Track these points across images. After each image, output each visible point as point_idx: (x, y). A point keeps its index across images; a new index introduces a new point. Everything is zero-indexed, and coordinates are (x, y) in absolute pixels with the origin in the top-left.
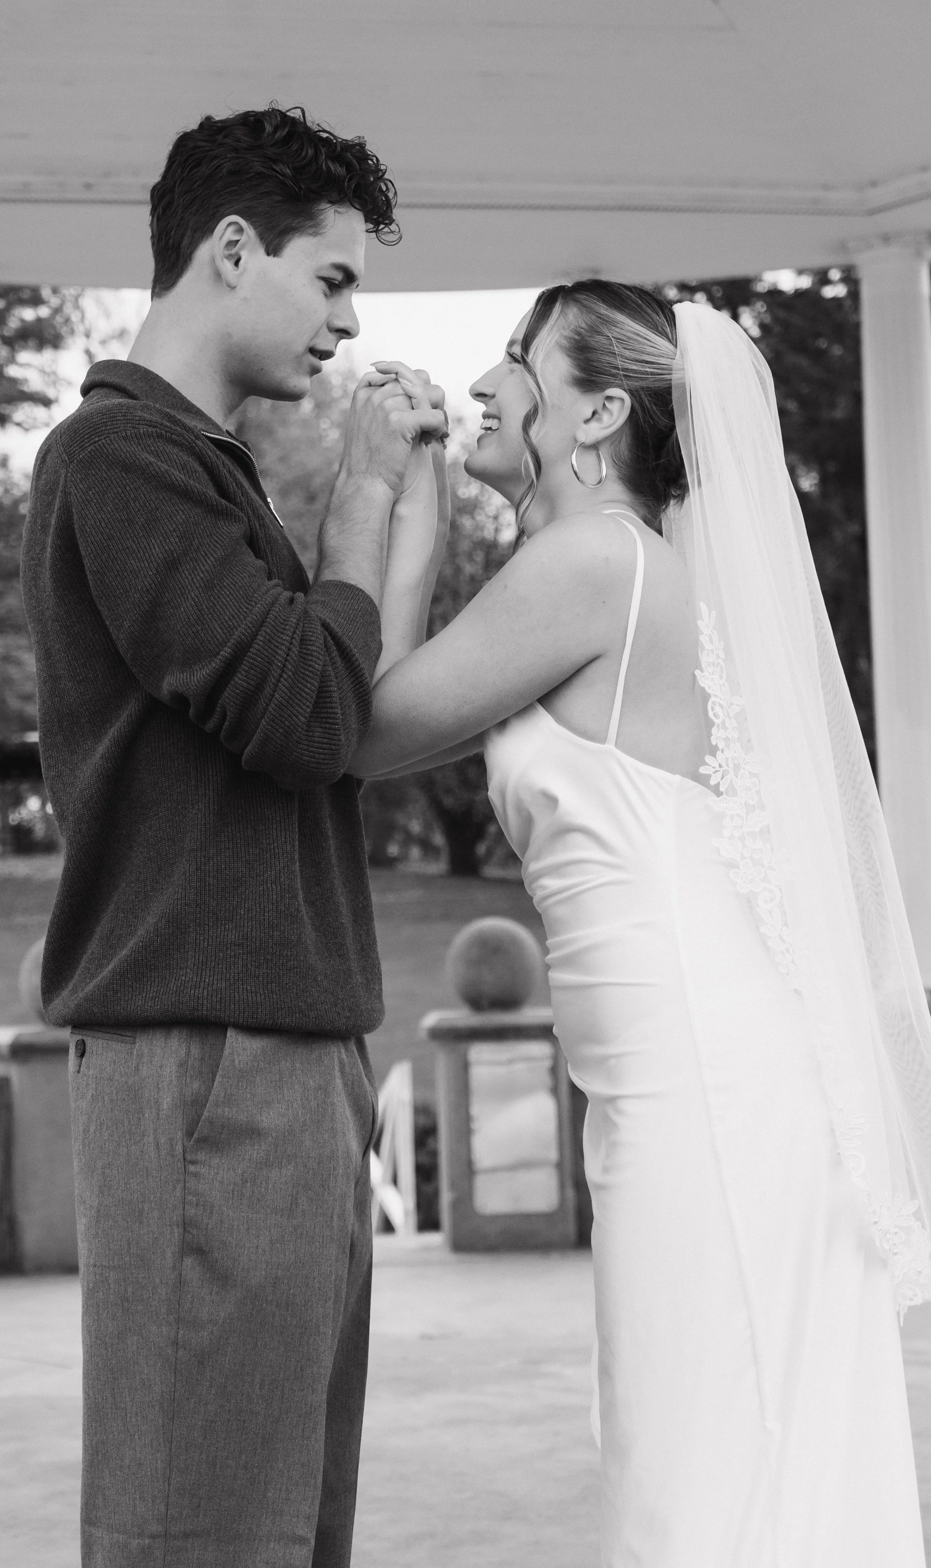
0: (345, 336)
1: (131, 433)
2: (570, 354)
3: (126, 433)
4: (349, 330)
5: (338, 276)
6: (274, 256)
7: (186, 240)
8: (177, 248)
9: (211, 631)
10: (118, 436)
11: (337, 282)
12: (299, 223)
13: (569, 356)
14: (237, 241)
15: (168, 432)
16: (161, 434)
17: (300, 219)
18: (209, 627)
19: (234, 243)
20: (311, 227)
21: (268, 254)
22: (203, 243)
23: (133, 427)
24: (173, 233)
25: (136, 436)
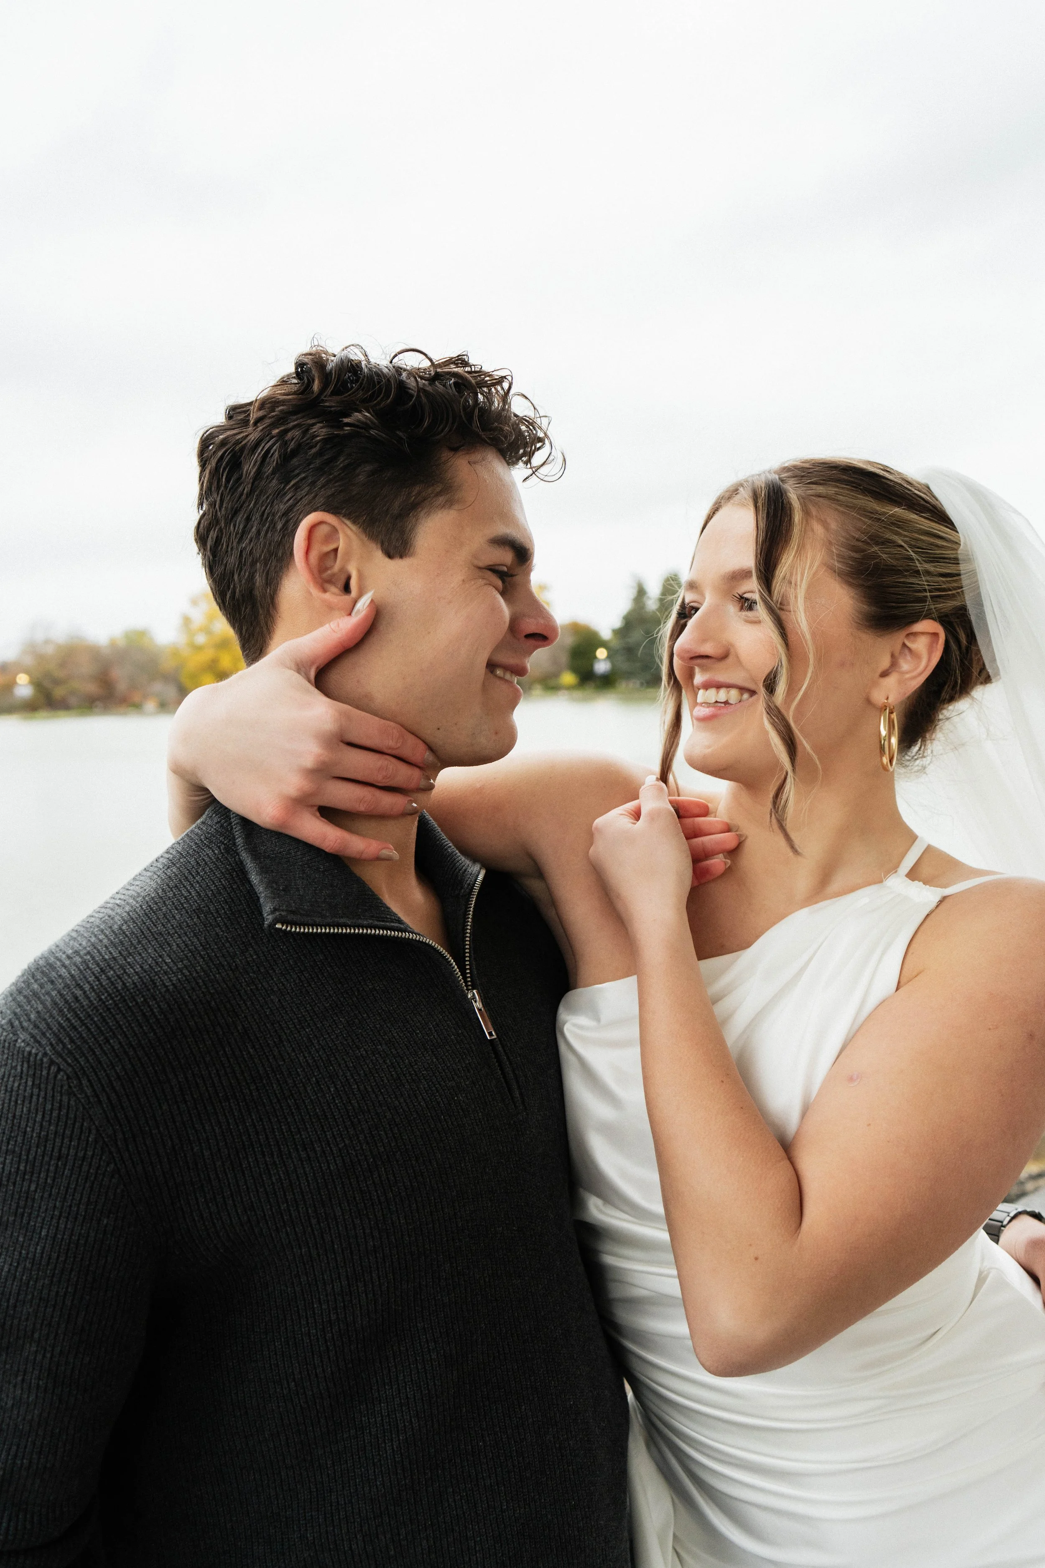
0: (540, 643)
2: (851, 580)
4: (545, 633)
5: (506, 557)
6: (401, 557)
7: (259, 580)
8: (249, 596)
11: (505, 569)
12: (419, 493)
13: (850, 584)
14: (336, 550)
17: (417, 489)
19: (332, 555)
20: (439, 494)
21: (390, 556)
22: (284, 576)
24: (236, 577)
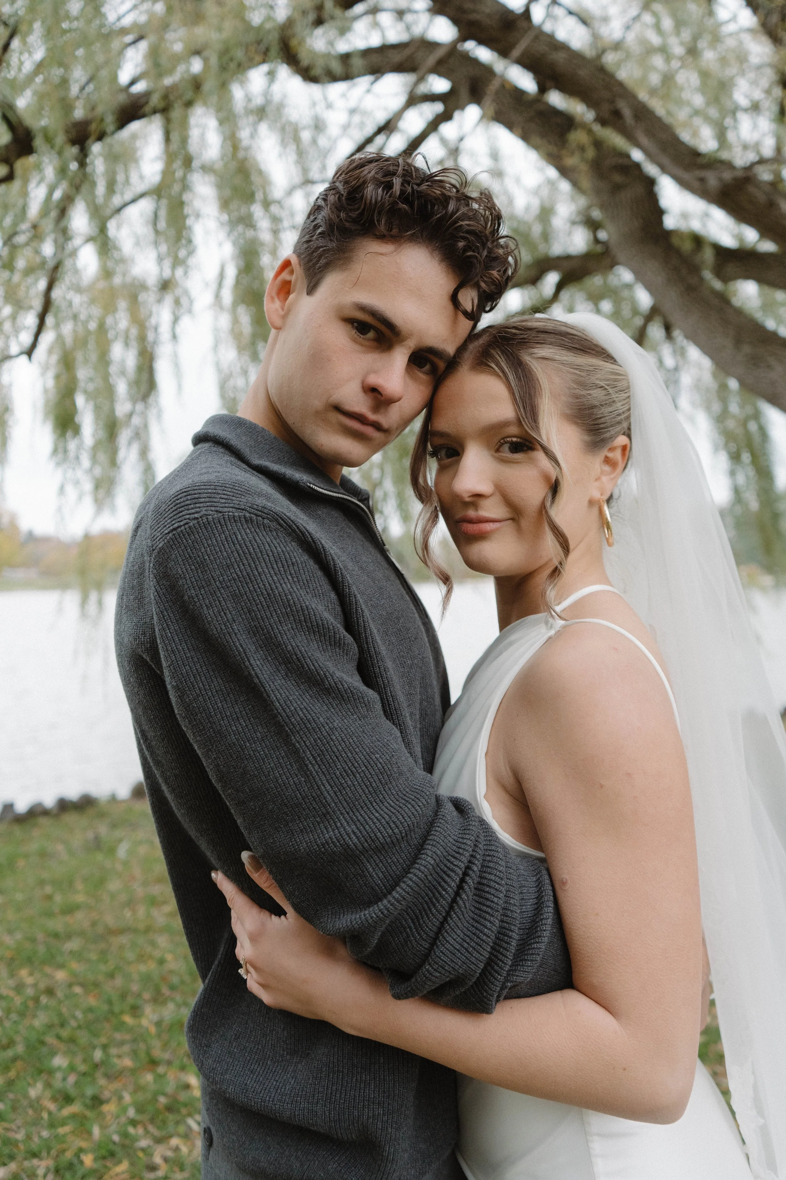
1: (213, 519)
3: (207, 518)
9: (317, 786)
10: (198, 522)
15: (259, 516)
16: (251, 519)
18: (315, 781)
23: (217, 511)
25: (219, 521)
